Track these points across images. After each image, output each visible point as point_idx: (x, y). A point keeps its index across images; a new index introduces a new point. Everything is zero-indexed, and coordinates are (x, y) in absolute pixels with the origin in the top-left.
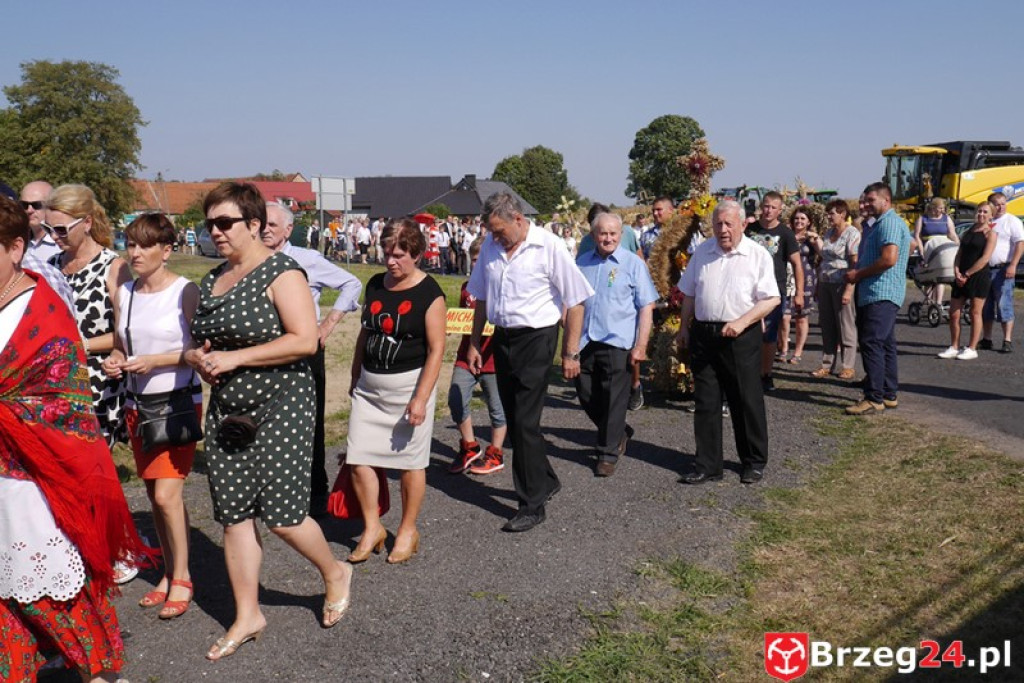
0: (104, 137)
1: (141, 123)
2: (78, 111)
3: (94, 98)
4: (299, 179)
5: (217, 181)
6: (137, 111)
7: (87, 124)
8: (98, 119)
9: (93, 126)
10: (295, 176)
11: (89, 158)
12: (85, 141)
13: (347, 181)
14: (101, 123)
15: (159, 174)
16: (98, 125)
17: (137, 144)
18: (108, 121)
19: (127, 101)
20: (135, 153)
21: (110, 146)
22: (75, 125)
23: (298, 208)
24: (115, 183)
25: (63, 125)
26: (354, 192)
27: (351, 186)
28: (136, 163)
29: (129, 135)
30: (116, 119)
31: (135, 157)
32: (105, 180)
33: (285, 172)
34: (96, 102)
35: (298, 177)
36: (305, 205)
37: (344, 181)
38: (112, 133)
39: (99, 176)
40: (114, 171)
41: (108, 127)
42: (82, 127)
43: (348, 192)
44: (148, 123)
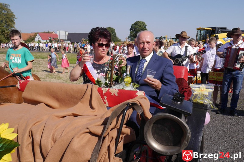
0: (6, 21)
1: (15, 18)
4: (54, 33)
5: (34, 33)
6: (14, 15)
9: (3, 19)
10: (53, 32)
11: (2, 26)
12: (1, 22)
13: (66, 32)
14: (5, 18)
17: (14, 23)
19: (12, 13)
21: (8, 24)
23: (53, 40)
26: (68, 35)
29: (12, 21)
30: (9, 17)
33: (51, 31)
34: (4, 13)
35: (54, 32)
36: (55, 39)
39: (5, 31)
40: (8, 30)
41: (7, 19)
42: (1, 19)
43: (66, 35)
44: (17, 18)
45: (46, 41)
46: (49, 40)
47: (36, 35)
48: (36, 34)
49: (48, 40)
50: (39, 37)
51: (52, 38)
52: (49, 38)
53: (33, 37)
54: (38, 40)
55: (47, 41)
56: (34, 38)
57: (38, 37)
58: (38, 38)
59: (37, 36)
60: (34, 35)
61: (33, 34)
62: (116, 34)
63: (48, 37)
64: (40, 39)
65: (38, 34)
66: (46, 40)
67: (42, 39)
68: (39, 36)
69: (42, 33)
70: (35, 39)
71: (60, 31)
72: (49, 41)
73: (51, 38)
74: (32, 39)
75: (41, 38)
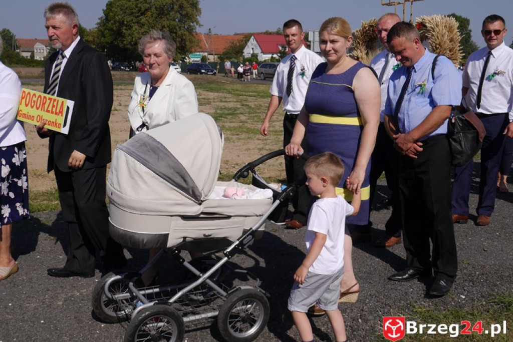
0: (181, 7)
5: (243, 34)
11: (171, 20)
12: (170, 9)
15: (210, 29)
17: (199, 11)
20: (197, 17)
21: (184, 12)
24: (185, 34)
28: (197, 22)
29: (195, 6)
31: (197, 19)
32: (179, 33)
39: (176, 30)
40: (184, 27)
41: (184, 1)
42: (169, 1)
45: (272, 57)
46: (280, 52)
47: (248, 40)
48: (247, 38)
49: (277, 54)
50: (255, 46)
51: (287, 49)
52: (281, 48)
53: (238, 44)
54: (252, 52)
55: (275, 56)
56: (243, 47)
57: (252, 44)
58: (253, 49)
59: (249, 44)
60: (242, 39)
61: (241, 37)
62: (472, 34)
63: (277, 45)
64: (258, 51)
65: (252, 37)
66: (273, 54)
67: (261, 50)
68: (255, 42)
69: (261, 33)
70: (244, 51)
71: (315, 33)
72: (279, 55)
73: (285, 49)
74: (237, 50)
75: (258, 47)
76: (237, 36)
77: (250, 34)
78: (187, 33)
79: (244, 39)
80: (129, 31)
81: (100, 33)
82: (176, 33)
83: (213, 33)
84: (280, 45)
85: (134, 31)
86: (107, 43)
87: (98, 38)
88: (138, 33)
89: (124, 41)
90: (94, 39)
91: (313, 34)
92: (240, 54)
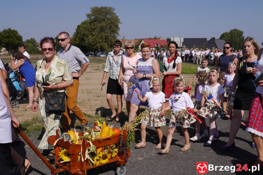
0: (110, 27)
1: (120, 23)
2: (104, 20)
3: (108, 16)
4: (161, 39)
5: (138, 39)
6: (119, 20)
7: (106, 24)
8: (109, 22)
9: (108, 24)
10: (160, 38)
11: (106, 33)
12: (105, 28)
13: (181, 38)
14: (110, 23)
15: (124, 37)
16: (109, 24)
17: (119, 29)
18: (112, 23)
19: (117, 17)
20: (118, 31)
21: (112, 29)
22: (103, 24)
23: (161, 47)
24: (112, 40)
25: (100, 24)
26: (183, 42)
27: (182, 40)
28: (118, 34)
29: (117, 26)
30: (114, 22)
31: (118, 32)
32: (110, 39)
33: (158, 37)
34: (109, 17)
35: (161, 38)
36: (162, 46)
37: (180, 38)
38: (112, 26)
39: (109, 38)
40: (112, 36)
41: (112, 24)
42: (105, 24)
43: (181, 41)
44: (122, 23)
46: (156, 47)
47: (141, 42)
49: (154, 48)
51: (159, 46)
52: (156, 45)
60: (138, 41)
65: (143, 41)
66: (152, 48)
69: (147, 39)
71: (174, 38)
72: (155, 48)
76: (135, 40)
77: (142, 39)
78: (113, 39)
79: (139, 41)
80: (87, 38)
81: (74, 39)
82: (108, 39)
83: (125, 39)
84: (155, 44)
85: (90, 38)
86: (77, 44)
87: (73, 41)
88: (91, 39)
89: (85, 43)
90: (71, 42)
91: (173, 38)
92: (138, 48)
